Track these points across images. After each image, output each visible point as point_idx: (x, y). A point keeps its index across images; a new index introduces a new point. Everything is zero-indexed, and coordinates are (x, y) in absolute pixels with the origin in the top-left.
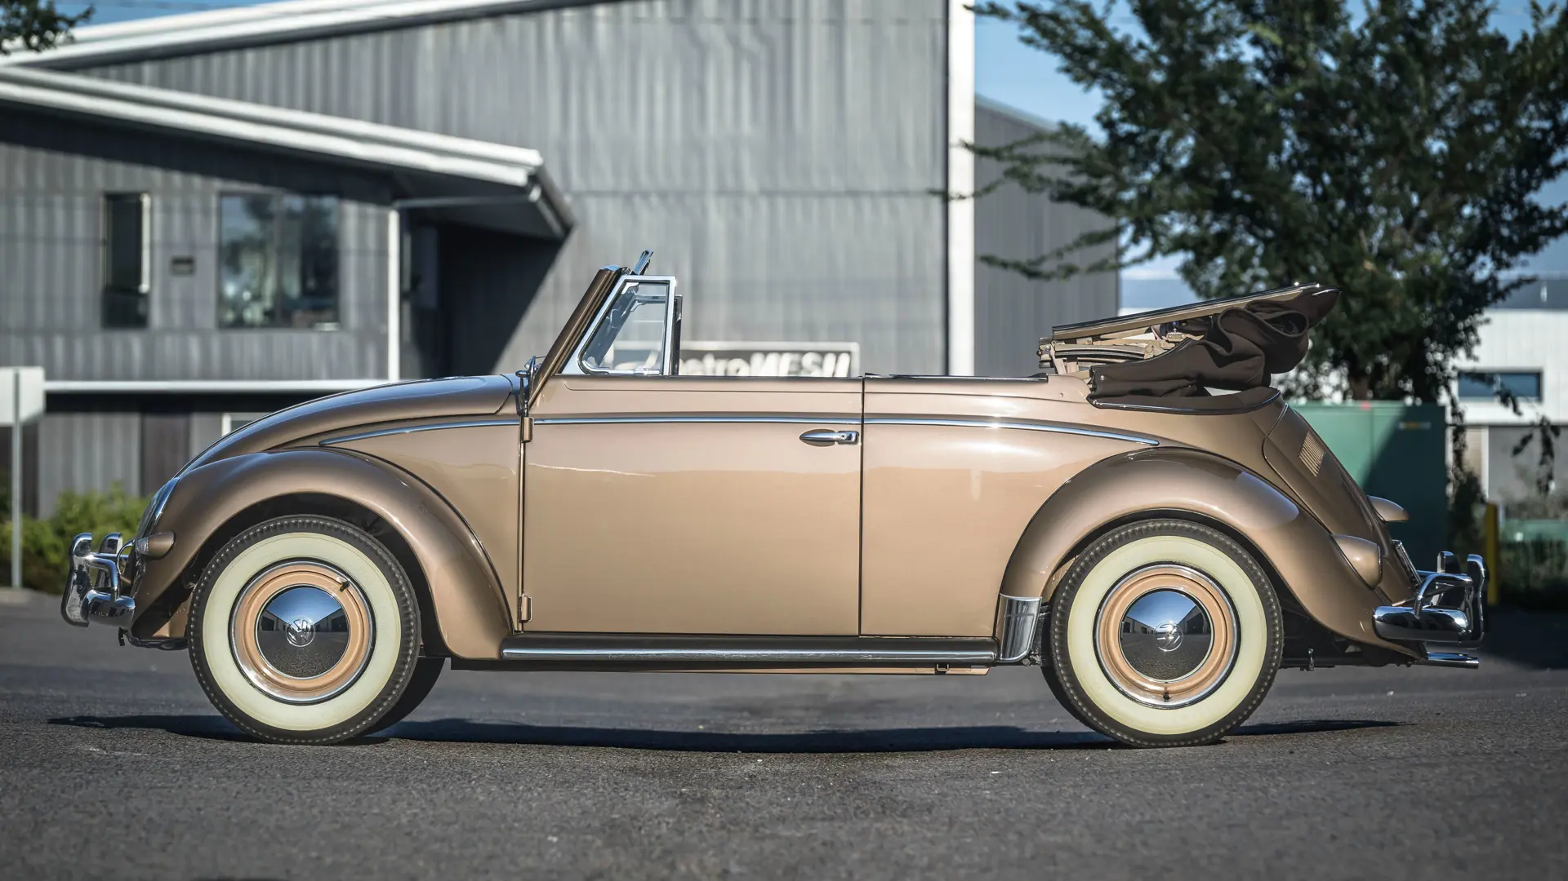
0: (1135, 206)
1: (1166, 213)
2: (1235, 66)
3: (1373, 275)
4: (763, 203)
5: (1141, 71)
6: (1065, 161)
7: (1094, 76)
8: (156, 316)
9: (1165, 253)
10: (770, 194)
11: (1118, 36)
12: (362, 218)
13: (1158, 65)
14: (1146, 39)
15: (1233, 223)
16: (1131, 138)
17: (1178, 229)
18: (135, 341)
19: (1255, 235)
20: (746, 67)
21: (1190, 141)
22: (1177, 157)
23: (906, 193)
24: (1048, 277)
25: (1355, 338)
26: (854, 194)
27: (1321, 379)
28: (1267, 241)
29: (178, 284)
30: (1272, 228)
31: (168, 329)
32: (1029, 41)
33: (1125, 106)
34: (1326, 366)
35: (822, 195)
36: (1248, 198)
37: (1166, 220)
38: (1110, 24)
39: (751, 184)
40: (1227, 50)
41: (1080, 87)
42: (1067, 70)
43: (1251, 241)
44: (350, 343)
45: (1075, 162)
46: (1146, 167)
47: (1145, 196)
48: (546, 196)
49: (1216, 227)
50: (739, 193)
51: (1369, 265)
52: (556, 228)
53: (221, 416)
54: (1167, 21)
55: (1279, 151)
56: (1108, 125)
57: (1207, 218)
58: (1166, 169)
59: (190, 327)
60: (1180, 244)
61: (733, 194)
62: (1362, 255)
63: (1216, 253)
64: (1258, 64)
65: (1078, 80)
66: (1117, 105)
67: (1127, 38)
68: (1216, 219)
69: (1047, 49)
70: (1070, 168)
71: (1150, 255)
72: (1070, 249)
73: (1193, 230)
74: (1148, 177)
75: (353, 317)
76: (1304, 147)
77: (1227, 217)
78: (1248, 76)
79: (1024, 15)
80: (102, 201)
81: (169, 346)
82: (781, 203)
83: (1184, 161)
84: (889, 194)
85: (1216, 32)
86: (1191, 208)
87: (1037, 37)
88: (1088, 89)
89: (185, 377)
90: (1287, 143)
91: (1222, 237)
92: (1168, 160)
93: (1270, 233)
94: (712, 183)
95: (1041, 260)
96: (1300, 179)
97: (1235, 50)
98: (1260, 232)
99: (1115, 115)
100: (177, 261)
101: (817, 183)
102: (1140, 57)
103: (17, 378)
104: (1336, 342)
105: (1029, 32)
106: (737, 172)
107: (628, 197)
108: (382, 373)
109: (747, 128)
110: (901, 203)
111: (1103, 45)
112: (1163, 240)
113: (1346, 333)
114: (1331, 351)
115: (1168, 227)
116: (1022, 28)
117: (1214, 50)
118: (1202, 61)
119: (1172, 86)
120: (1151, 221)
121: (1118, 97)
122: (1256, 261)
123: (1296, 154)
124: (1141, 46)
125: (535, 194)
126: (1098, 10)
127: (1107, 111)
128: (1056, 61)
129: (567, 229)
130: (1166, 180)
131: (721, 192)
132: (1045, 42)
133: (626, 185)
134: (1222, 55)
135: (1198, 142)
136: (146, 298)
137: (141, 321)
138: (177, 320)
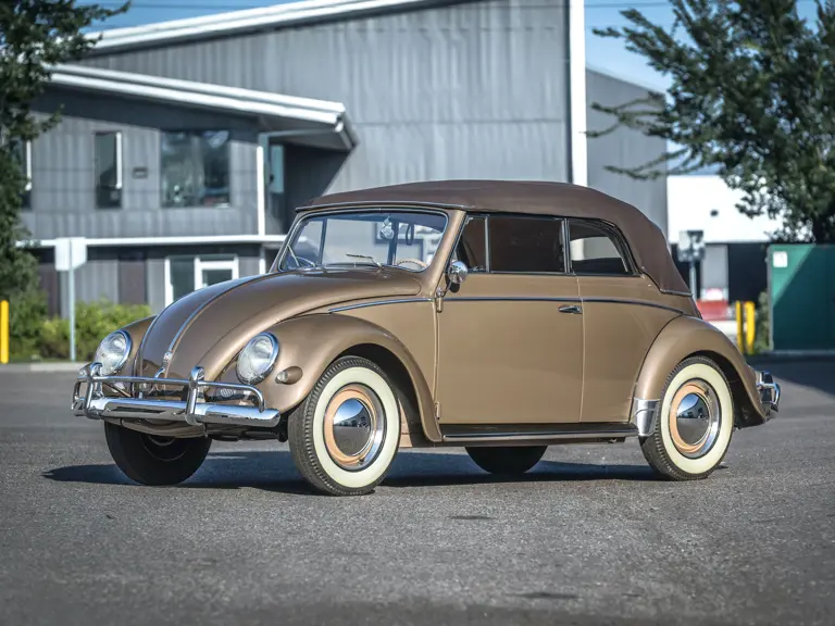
0: (692, 137)
1: (709, 141)
2: (745, 59)
3: (825, 174)
4: (465, 127)
5: (692, 64)
6: (652, 114)
7: (668, 66)
8: (126, 201)
9: (709, 164)
10: (469, 122)
11: (680, 45)
13: (703, 60)
14: (695, 46)
16: (687, 101)
17: (716, 149)
18: (114, 216)
19: (758, 152)
20: (454, 51)
21: (721, 101)
22: (715, 111)
23: (545, 120)
24: (644, 178)
25: (816, 209)
26: (518, 121)
27: (797, 231)
28: (765, 156)
29: (139, 183)
30: (769, 147)
31: (133, 209)
32: (631, 49)
33: (685, 82)
34: (800, 224)
35: (500, 122)
36: (754, 131)
37: (709, 145)
38: (675, 39)
39: (457, 116)
40: (741, 51)
41: (660, 73)
42: (652, 64)
43: (755, 155)
44: (237, 214)
45: (659, 115)
46: (696, 117)
47: (698, 133)
48: (345, 128)
49: (737, 149)
50: (451, 122)
51: (823, 168)
52: (348, 145)
53: (163, 260)
54: (707, 36)
55: (771, 105)
56: (675, 94)
57: (731, 144)
58: (708, 117)
59: (146, 207)
60: (717, 158)
61: (447, 122)
62: (817, 163)
63: (738, 162)
64: (757, 58)
65: (658, 69)
66: (680, 83)
67: (685, 46)
68: (737, 144)
69: (641, 53)
70: (656, 117)
71: (702, 164)
72: (657, 162)
73: (724, 151)
74: (698, 122)
75: (237, 199)
76: (784, 103)
77: (743, 143)
78: (751, 65)
79: (627, 34)
80: (93, 136)
81: (134, 218)
82: (476, 127)
83: (718, 113)
84: (537, 121)
85: (734, 40)
86: (723, 138)
87: (635, 46)
88: (664, 74)
89: (144, 235)
90: (775, 101)
91: (741, 154)
92: (709, 112)
93: (767, 151)
94: (436, 117)
95: (641, 168)
96: (782, 121)
97: (745, 51)
98: (760, 150)
99: (679, 88)
100: (137, 170)
101: (496, 116)
102: (693, 56)
103: (70, 244)
104: (805, 210)
105: (631, 44)
106: (450, 110)
107: (388, 126)
108: (255, 232)
109: (455, 85)
110: (544, 126)
111: (672, 51)
112: (708, 156)
113: (810, 206)
114: (803, 215)
115: (711, 149)
116: (627, 42)
117: (734, 51)
118: (726, 56)
119: (710, 72)
120: (701, 146)
121: (681, 78)
122: (760, 166)
123: (780, 107)
124: (692, 50)
125: (339, 128)
126: (668, 31)
127: (675, 86)
128: (646, 59)
129: (354, 145)
130: (708, 123)
131: (442, 122)
132: (639, 49)
133: (387, 120)
134: (738, 53)
135: (726, 101)
136: (120, 191)
137: (116, 204)
138: (138, 204)
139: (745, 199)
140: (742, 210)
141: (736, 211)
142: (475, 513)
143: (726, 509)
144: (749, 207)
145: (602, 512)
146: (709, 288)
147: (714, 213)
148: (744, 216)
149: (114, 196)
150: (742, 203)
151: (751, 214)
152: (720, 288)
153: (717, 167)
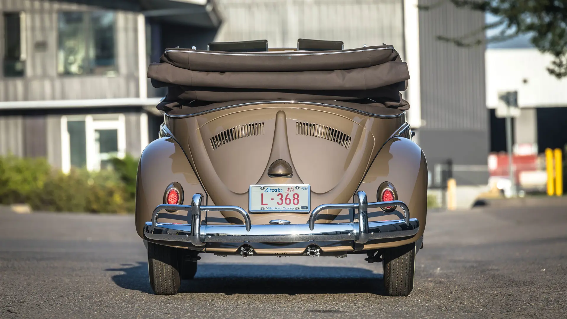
0: (508, 10)
1: (523, 13)
8: (29, 71)
9: (524, 32)
12: (126, 21)
15: (555, 18)
17: (529, 20)
18: (19, 84)
29: (39, 56)
31: (35, 77)
36: (562, 5)
37: (523, 16)
43: (563, 25)
44: (122, 82)
48: (214, 10)
49: (547, 19)
52: (215, 21)
53: (60, 118)
59: (45, 76)
60: (530, 28)
63: (548, 32)
68: (547, 15)
71: (517, 33)
73: (537, 21)
75: (122, 69)
77: (553, 14)
80: (1, 16)
81: (35, 85)
82: (324, 7)
86: (535, 11)
91: (551, 24)
100: (38, 45)
108: (137, 95)
112: (522, 26)
115: (524, 20)
120: (516, 17)
125: (209, 9)
129: (220, 23)
131: (295, 3)
136: (24, 63)
137: (21, 74)
138: (39, 71)
139: (554, 63)
140: (551, 72)
141: (547, 73)
142: (329, 308)
143: (548, 303)
144: (557, 69)
145: (439, 307)
146: (521, 144)
147: (525, 81)
148: (553, 78)
149: (18, 66)
150: (552, 67)
151: (559, 75)
152: (530, 144)
153: (531, 35)
